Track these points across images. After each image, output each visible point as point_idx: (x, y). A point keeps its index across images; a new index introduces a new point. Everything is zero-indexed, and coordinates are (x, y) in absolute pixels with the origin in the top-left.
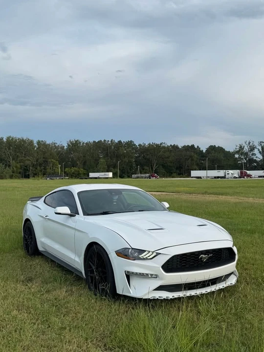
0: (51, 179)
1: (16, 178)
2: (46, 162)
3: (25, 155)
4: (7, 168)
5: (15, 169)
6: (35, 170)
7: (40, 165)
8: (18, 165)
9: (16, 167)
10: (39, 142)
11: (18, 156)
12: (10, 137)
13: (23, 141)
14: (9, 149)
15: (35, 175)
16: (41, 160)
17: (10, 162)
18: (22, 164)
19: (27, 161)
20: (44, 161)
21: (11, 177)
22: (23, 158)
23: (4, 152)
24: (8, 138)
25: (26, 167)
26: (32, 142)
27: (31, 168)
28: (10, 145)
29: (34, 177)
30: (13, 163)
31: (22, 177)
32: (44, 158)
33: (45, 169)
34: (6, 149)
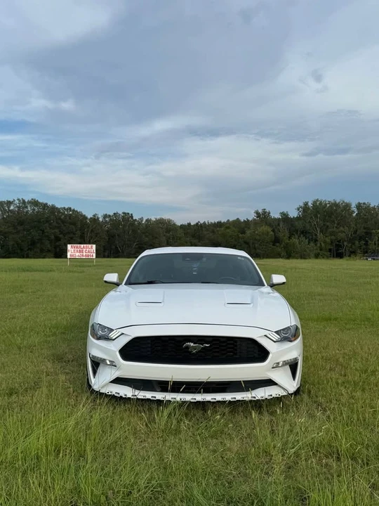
0: (374, 259)
1: (323, 258)
2: (368, 234)
3: (338, 224)
4: (312, 244)
5: (323, 245)
6: (351, 247)
7: (361, 238)
8: (328, 240)
9: (325, 242)
10: (359, 206)
11: (328, 226)
12: (317, 200)
13: (335, 205)
14: (316, 216)
15: (352, 253)
16: (361, 232)
17: (316, 235)
18: (333, 237)
19: (340, 234)
20: (367, 233)
21: (317, 256)
22: (335, 229)
23: (310, 222)
24: (315, 202)
25: (339, 241)
26: (348, 206)
27: (345, 243)
28: (318, 212)
29: (350, 256)
30: (320, 236)
31: (334, 257)
32: (365, 228)
33: (366, 244)
34: (311, 217)
